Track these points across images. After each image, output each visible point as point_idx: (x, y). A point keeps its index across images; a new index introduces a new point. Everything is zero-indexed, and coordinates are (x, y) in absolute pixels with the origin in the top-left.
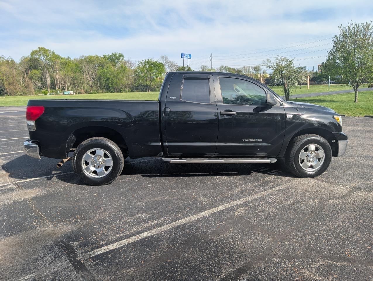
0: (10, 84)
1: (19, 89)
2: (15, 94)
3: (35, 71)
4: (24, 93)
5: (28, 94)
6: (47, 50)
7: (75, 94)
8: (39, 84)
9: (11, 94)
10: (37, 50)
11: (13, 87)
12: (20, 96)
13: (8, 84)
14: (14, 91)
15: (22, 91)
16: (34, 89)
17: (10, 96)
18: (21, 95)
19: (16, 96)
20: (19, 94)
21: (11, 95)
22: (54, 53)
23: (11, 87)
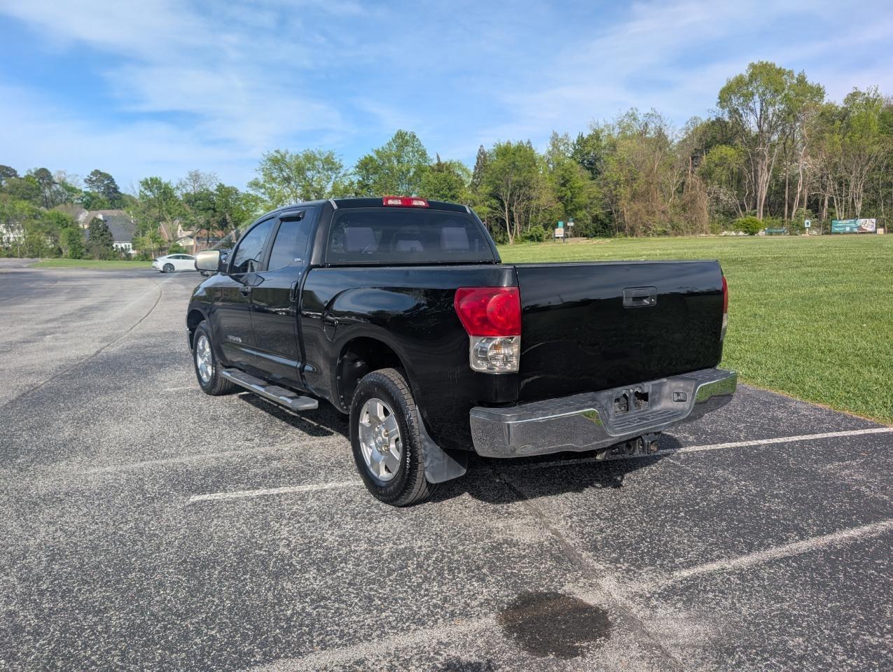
0: (634, 196)
1: (663, 212)
2: (645, 232)
3: (725, 150)
4: (673, 227)
5: (688, 232)
6: (780, 72)
7: (880, 231)
8: (727, 197)
9: (633, 232)
10: (744, 73)
11: (645, 208)
12: (661, 238)
13: (629, 196)
14: (646, 218)
15: (671, 221)
16: (710, 212)
17: (629, 238)
18: (665, 233)
19: (648, 236)
20: (660, 229)
21: (632, 235)
22: (802, 80)
23: (637, 206)
